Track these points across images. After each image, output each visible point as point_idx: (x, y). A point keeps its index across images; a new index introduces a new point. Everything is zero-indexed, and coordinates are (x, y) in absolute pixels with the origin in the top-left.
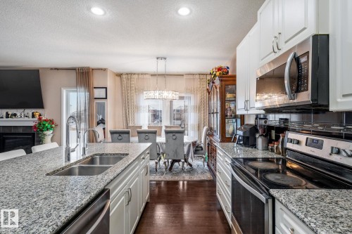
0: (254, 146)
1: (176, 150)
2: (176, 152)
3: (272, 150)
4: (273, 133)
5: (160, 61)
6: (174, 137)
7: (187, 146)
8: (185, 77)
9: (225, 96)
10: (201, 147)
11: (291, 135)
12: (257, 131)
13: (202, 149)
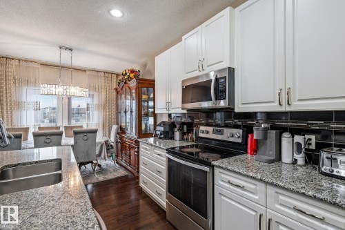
0: (172, 138)
1: (87, 152)
2: (87, 154)
3: (187, 140)
4: (185, 127)
5: (63, 51)
6: (85, 138)
7: (100, 145)
8: (88, 73)
9: (141, 97)
10: (111, 146)
11: (202, 128)
12: (175, 126)
13: (112, 148)
